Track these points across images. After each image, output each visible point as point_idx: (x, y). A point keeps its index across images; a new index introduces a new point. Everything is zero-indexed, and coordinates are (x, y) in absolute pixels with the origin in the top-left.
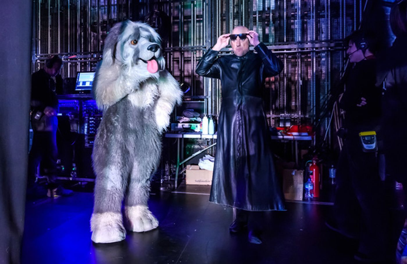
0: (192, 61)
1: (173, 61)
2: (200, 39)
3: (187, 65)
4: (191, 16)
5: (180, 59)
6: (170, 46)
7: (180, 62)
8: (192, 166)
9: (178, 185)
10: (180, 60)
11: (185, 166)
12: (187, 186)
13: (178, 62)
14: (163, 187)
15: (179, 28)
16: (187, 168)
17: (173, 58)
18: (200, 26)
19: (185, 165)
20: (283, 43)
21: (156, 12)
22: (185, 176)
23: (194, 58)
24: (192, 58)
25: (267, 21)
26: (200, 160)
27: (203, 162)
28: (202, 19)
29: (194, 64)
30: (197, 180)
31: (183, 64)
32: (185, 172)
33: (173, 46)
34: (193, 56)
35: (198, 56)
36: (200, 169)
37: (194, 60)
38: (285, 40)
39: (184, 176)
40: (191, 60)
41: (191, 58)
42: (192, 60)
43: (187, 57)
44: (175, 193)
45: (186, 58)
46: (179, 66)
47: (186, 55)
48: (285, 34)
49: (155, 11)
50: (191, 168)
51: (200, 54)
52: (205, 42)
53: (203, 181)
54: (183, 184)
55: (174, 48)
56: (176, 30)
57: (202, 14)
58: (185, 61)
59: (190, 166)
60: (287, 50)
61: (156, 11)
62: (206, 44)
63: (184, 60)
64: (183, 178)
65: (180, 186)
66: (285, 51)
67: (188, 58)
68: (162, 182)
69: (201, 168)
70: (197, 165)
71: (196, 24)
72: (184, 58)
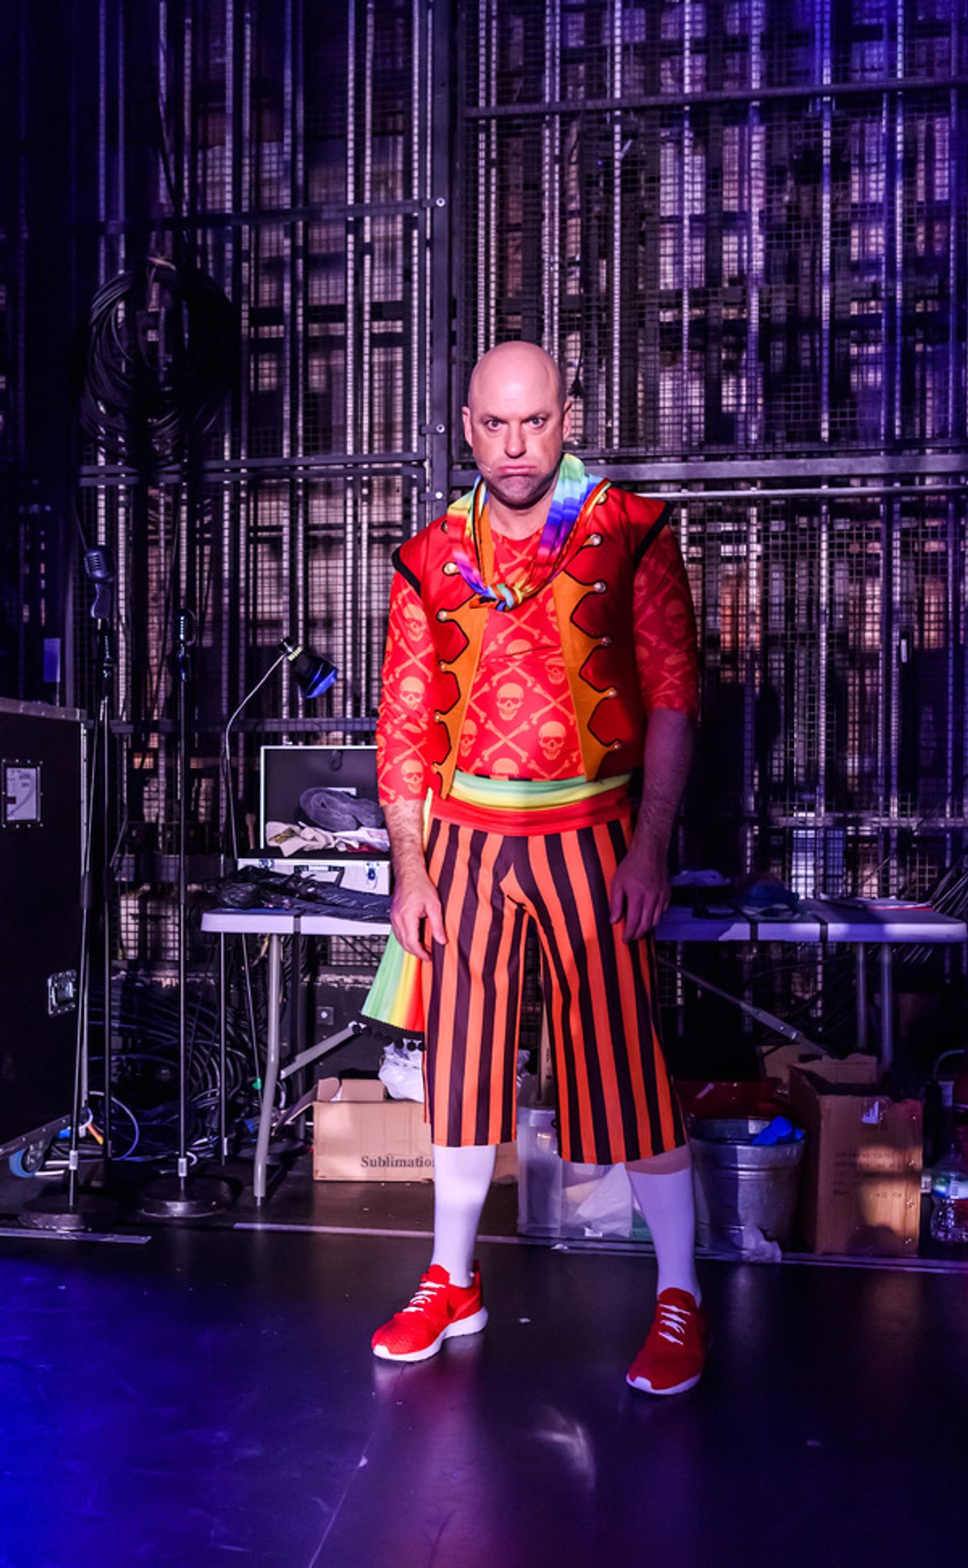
0: (350, 546)
1: (253, 541)
2: (388, 429)
3: (323, 564)
4: (344, 307)
5: (286, 530)
6: (235, 454)
7: (286, 547)
8: (345, 1082)
9: (270, 1188)
10: (286, 539)
11: (310, 1084)
12: (322, 1189)
13: (275, 546)
14: (189, 1197)
15: (280, 371)
16: (319, 1096)
17: (253, 529)
18: (389, 368)
19: (310, 1075)
20: (815, 447)
21: (160, 268)
22: (309, 1133)
23: (357, 527)
24: (350, 528)
25: (728, 347)
26: (389, 1049)
27: (402, 1060)
28: (398, 327)
29: (356, 558)
30: (373, 1156)
31: (300, 557)
32: (309, 1114)
33: (249, 456)
34: (355, 516)
35: (378, 518)
36: (388, 1098)
37: (357, 541)
38: (825, 434)
39: (302, 1136)
40: (343, 541)
41: (343, 527)
42: (350, 537)
43: (323, 521)
44: (252, 1231)
45: (316, 527)
46: (280, 569)
47: (320, 511)
48: (825, 398)
49: (153, 265)
50: (338, 1098)
51: (387, 505)
52: (415, 435)
53: (404, 1163)
54: (299, 1179)
55: (256, 462)
56: (267, 382)
57: (399, 297)
58: (311, 543)
59: (334, 1080)
60: (833, 481)
61: (159, 261)
62: (421, 444)
63: (306, 538)
64: (300, 1144)
65: (285, 1188)
66: (825, 489)
67: (329, 527)
68: (183, 1174)
69: (392, 1094)
70: (373, 1075)
71: (371, 354)
72: (308, 528)
